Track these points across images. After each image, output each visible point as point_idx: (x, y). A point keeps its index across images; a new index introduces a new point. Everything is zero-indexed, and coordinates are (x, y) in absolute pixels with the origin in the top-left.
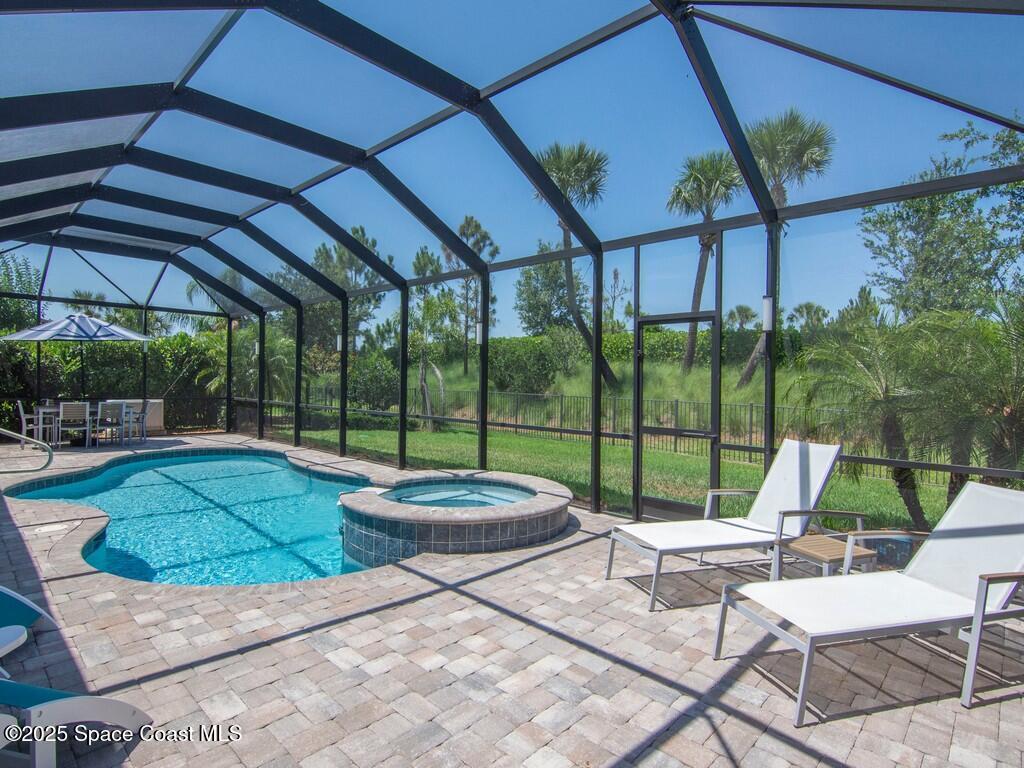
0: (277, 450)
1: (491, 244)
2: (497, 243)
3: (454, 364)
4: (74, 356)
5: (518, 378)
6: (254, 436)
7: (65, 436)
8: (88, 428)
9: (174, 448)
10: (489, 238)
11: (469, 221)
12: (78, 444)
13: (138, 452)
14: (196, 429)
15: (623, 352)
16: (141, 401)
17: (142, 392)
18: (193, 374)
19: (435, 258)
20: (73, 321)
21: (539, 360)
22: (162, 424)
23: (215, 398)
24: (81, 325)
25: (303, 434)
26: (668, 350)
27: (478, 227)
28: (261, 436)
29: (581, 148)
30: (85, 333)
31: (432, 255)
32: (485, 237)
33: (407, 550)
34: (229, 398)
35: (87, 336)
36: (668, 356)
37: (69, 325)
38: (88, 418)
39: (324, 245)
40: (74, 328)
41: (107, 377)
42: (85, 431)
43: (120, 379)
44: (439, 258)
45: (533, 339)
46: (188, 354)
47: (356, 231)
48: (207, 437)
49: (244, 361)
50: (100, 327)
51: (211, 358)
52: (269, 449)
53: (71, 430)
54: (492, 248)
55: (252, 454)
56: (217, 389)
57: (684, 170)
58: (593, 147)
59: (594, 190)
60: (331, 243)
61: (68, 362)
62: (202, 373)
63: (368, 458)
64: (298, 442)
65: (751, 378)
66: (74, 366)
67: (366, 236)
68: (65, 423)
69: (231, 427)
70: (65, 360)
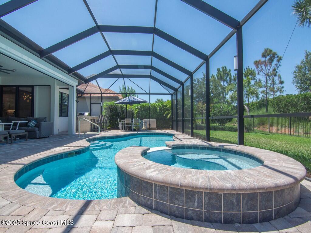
2: (280, 55)
3: (262, 109)
8: (131, 126)
11: (266, 50)
19: (253, 70)
22: (156, 127)
23: (169, 120)
25: (194, 131)
27: (271, 51)
28: (177, 130)
31: (251, 69)
32: (275, 54)
34: (172, 119)
44: (254, 69)
46: (163, 107)
47: (223, 68)
51: (168, 108)
54: (278, 58)
56: (170, 117)
62: (166, 113)
66: (136, 111)
67: (227, 69)
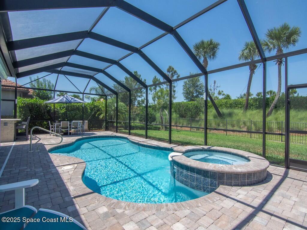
0: (124, 136)
1: (177, 74)
4: (63, 108)
5: (189, 114)
6: (114, 132)
7: (62, 132)
8: (69, 129)
9: (93, 135)
10: (176, 72)
11: (170, 67)
12: (66, 134)
13: (84, 137)
14: (97, 130)
15: (220, 106)
16: (82, 121)
17: (82, 119)
18: (95, 113)
20: (64, 97)
21: (196, 108)
22: (88, 128)
23: (102, 120)
24: (67, 98)
25: (131, 131)
26: (237, 105)
27: (173, 69)
28: (117, 132)
29: (211, 41)
30: (68, 100)
32: (175, 72)
33: (212, 183)
34: (106, 120)
35: (69, 101)
36: (237, 106)
37: (63, 98)
38: (69, 126)
39: (126, 77)
40: (65, 99)
41: (72, 114)
42: (67, 130)
43: (76, 115)
44: (159, 79)
45: (189, 102)
46: (94, 108)
47: (135, 72)
48: (101, 132)
49: (110, 109)
50: (72, 98)
51: (100, 108)
52: (122, 136)
53: (63, 130)
54: (177, 75)
55: (117, 138)
56: (103, 118)
57: (244, 46)
58: (215, 41)
59: (214, 55)
60: (128, 76)
61: (61, 110)
62: (98, 113)
63: (155, 139)
64: (130, 134)
65: (271, 113)
66: (63, 111)
67: (138, 74)
68: (62, 128)
69: (107, 129)
70: (61, 109)
